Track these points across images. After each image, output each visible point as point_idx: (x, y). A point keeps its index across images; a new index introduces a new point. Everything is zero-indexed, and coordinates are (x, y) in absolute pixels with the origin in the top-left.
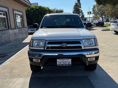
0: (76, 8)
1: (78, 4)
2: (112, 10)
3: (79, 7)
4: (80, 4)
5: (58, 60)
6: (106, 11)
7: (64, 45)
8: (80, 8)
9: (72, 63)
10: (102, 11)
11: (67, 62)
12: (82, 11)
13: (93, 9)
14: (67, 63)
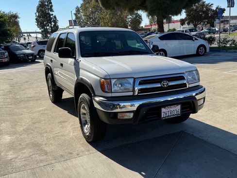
0: (43, 12)
1: (46, 3)
2: (112, 18)
3: (49, 9)
4: (51, 3)
5: (163, 110)
6: (101, 21)
7: (165, 84)
8: (52, 10)
9: (181, 112)
10: (93, 20)
11: (175, 111)
12: (55, 17)
13: (75, 14)
14: (175, 113)
